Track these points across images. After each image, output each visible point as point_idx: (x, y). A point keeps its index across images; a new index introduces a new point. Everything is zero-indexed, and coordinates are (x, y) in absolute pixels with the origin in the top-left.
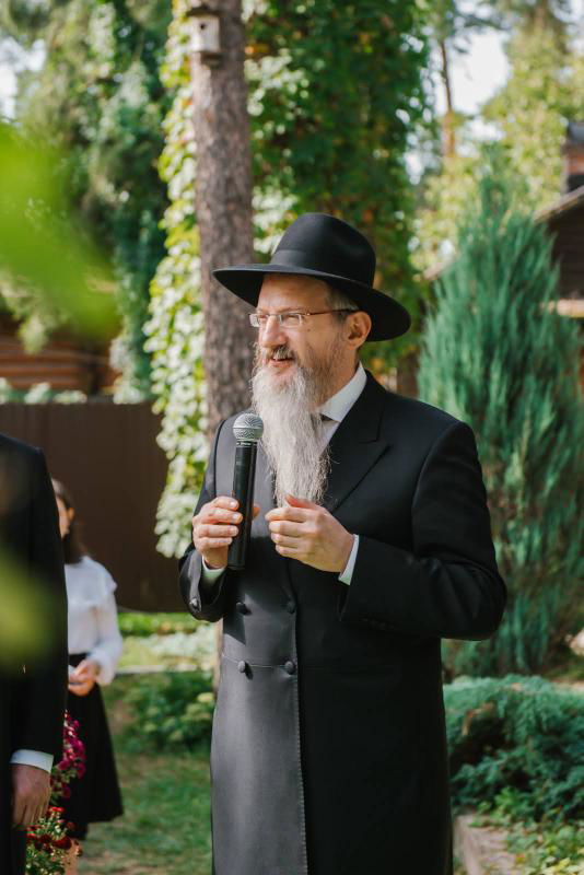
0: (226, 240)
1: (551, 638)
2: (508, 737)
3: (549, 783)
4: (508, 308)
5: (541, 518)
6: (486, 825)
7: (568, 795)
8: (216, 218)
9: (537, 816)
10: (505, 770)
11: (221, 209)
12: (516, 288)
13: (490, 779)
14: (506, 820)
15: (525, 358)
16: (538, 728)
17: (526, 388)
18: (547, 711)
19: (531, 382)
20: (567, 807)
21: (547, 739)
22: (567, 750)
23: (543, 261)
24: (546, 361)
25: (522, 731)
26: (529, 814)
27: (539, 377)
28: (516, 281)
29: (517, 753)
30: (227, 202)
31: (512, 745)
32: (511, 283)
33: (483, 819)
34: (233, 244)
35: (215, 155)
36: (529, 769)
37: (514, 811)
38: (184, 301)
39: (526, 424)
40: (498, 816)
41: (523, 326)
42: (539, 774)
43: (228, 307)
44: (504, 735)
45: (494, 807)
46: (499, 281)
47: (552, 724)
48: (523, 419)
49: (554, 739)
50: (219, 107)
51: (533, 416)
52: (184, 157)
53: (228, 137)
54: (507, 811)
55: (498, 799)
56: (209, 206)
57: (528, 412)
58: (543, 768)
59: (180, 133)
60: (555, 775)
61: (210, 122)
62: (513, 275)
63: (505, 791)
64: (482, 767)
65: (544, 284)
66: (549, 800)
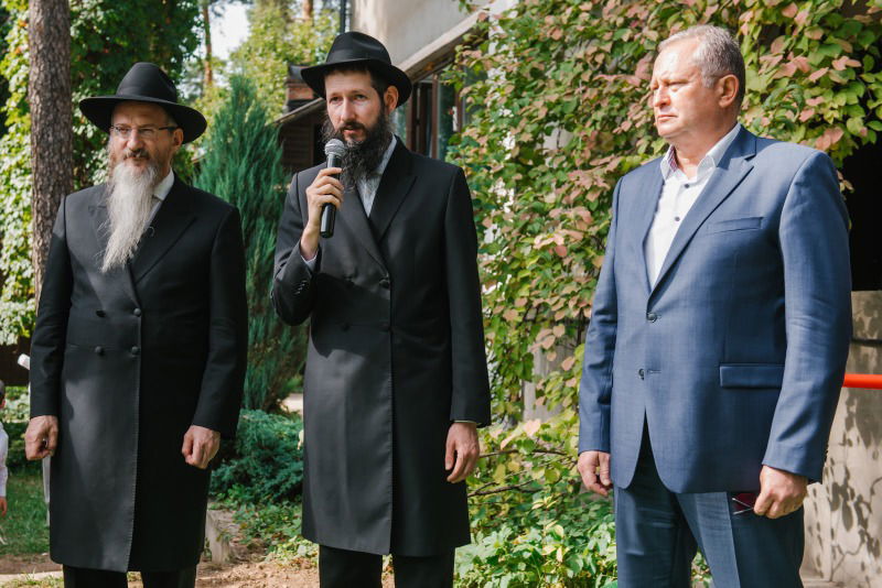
0: (51, 117)
1: (267, 393)
2: (238, 451)
3: (264, 480)
4: (248, 172)
5: (265, 313)
6: (221, 508)
7: (276, 488)
8: (44, 102)
9: (256, 501)
10: (236, 473)
11: (48, 95)
12: (253, 159)
13: (225, 478)
14: (235, 504)
15: (258, 206)
16: (258, 445)
17: (257, 226)
18: (266, 434)
19: (261, 222)
20: (275, 496)
21: (263, 452)
22: (277, 459)
23: (272, 142)
24: (272, 208)
25: (248, 446)
26: (250, 500)
27: (266, 220)
28: (253, 154)
29: (243, 461)
30: (52, 91)
31: (241, 456)
32: (250, 155)
33: (219, 505)
34: (55, 121)
35: (44, 57)
36: (251, 472)
37: (240, 500)
38: (19, 165)
39: (257, 251)
40: (229, 502)
41: (258, 185)
42: (258, 474)
43: (51, 165)
44: (235, 450)
45: (227, 496)
46: (242, 154)
47: (267, 443)
48: (255, 247)
49: (268, 451)
50: (48, 22)
51: (262, 246)
52: (20, 64)
53: (54, 45)
54: (235, 499)
55: (230, 491)
56: (38, 93)
57: (258, 242)
58: (260, 471)
59: (17, 45)
60: (268, 475)
61: (41, 33)
62: (252, 150)
63: (235, 487)
64: (220, 471)
65: (273, 158)
66: (264, 492)
